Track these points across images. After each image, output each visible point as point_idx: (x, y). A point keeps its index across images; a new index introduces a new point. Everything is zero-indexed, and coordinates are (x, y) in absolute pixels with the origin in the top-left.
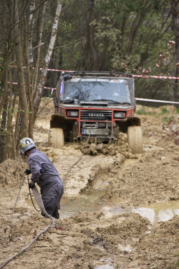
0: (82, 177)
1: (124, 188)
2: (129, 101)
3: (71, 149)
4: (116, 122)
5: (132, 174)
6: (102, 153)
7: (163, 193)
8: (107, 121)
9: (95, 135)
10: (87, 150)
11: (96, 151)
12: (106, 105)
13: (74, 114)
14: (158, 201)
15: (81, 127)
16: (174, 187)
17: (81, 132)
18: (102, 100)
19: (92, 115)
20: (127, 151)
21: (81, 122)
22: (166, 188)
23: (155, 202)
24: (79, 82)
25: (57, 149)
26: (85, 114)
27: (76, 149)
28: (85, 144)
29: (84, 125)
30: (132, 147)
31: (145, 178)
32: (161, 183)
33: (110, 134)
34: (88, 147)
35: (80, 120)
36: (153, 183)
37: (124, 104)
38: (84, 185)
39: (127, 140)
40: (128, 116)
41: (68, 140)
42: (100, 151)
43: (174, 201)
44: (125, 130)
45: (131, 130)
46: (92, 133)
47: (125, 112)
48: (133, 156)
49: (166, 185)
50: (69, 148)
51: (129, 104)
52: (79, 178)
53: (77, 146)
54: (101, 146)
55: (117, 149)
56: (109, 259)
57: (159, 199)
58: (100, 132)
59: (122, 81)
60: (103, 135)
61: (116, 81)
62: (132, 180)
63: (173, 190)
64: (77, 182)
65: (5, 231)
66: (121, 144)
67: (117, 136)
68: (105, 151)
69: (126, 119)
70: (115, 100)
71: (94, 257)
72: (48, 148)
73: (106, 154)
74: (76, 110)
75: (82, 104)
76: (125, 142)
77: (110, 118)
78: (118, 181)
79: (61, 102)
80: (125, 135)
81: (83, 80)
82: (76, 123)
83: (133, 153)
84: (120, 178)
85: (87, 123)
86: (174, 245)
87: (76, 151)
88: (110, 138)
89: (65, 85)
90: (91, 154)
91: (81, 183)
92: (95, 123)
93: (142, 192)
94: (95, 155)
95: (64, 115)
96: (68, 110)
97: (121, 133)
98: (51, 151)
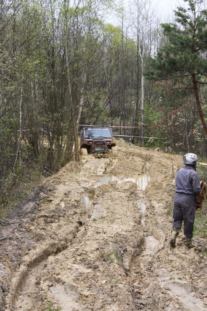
0: (102, 167)
1: (120, 171)
2: (111, 137)
3: (91, 156)
4: (107, 145)
5: (121, 166)
6: (103, 157)
7: (135, 172)
8: (104, 145)
9: (99, 151)
10: (97, 156)
11: (100, 157)
12: (102, 139)
13: (91, 143)
14: (134, 176)
15: (94, 148)
16: (139, 170)
17: (94, 150)
18: (100, 137)
19: (98, 143)
20: (112, 156)
21: (94, 146)
22: (136, 170)
23: (133, 176)
24: (91, 130)
25: (85, 156)
26: (95, 143)
27: (92, 156)
28: (96, 154)
29: (95, 147)
30: (114, 154)
31: (127, 167)
32: (134, 169)
33: (105, 150)
34: (97, 155)
35: (93, 145)
36: (130, 169)
37: (109, 138)
38: (104, 170)
39: (112, 152)
40: (111, 143)
41: (89, 152)
42: (102, 157)
43: (139, 175)
44: (110, 148)
45: (113, 148)
46: (98, 150)
47: (110, 141)
48: (114, 158)
49: (135, 169)
50: (90, 156)
51: (111, 138)
52: (101, 168)
53: (93, 155)
54: (102, 154)
55: (108, 156)
56: (140, 200)
57: (134, 175)
58: (101, 149)
59: (107, 129)
60: (102, 151)
61: (105, 129)
62: (122, 168)
63: (138, 171)
64: (101, 169)
65: (100, 191)
66: (110, 154)
67: (108, 151)
68: (103, 156)
69: (111, 144)
70: (105, 136)
71: (135, 200)
72: (82, 156)
73: (104, 157)
74: (92, 141)
75: (93, 139)
76: (111, 153)
77: (105, 144)
78: (117, 168)
79: (85, 138)
80: (111, 150)
81: (92, 129)
82: (92, 146)
83: (114, 157)
84: (117, 167)
85: (96, 146)
86: (162, 194)
87: (93, 157)
88: (105, 151)
89: (86, 131)
90: (99, 158)
91: (102, 169)
92: (99, 146)
93: (127, 172)
94: (100, 158)
95: (87, 143)
96: (89, 142)
97: (109, 149)
98: (83, 157)
